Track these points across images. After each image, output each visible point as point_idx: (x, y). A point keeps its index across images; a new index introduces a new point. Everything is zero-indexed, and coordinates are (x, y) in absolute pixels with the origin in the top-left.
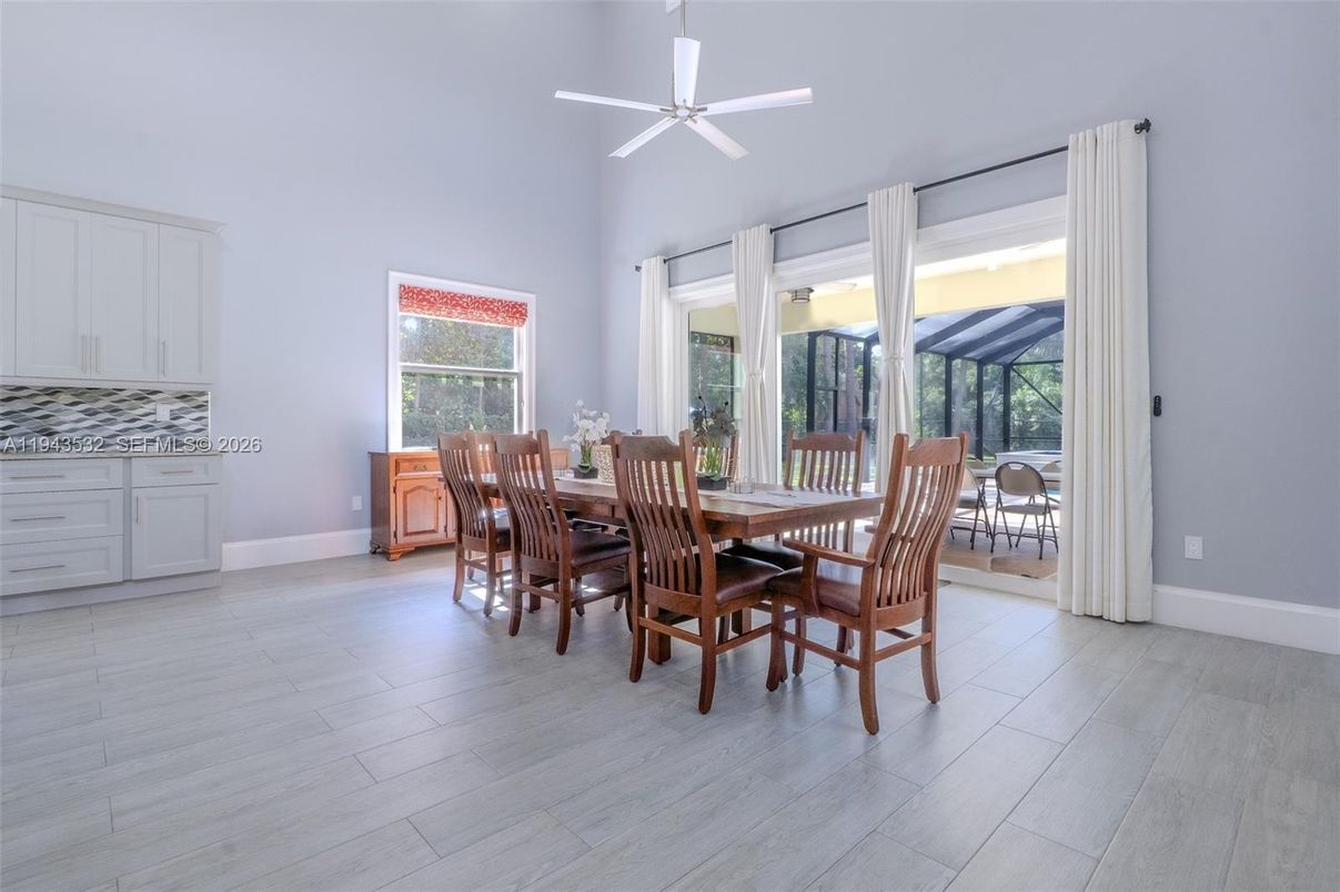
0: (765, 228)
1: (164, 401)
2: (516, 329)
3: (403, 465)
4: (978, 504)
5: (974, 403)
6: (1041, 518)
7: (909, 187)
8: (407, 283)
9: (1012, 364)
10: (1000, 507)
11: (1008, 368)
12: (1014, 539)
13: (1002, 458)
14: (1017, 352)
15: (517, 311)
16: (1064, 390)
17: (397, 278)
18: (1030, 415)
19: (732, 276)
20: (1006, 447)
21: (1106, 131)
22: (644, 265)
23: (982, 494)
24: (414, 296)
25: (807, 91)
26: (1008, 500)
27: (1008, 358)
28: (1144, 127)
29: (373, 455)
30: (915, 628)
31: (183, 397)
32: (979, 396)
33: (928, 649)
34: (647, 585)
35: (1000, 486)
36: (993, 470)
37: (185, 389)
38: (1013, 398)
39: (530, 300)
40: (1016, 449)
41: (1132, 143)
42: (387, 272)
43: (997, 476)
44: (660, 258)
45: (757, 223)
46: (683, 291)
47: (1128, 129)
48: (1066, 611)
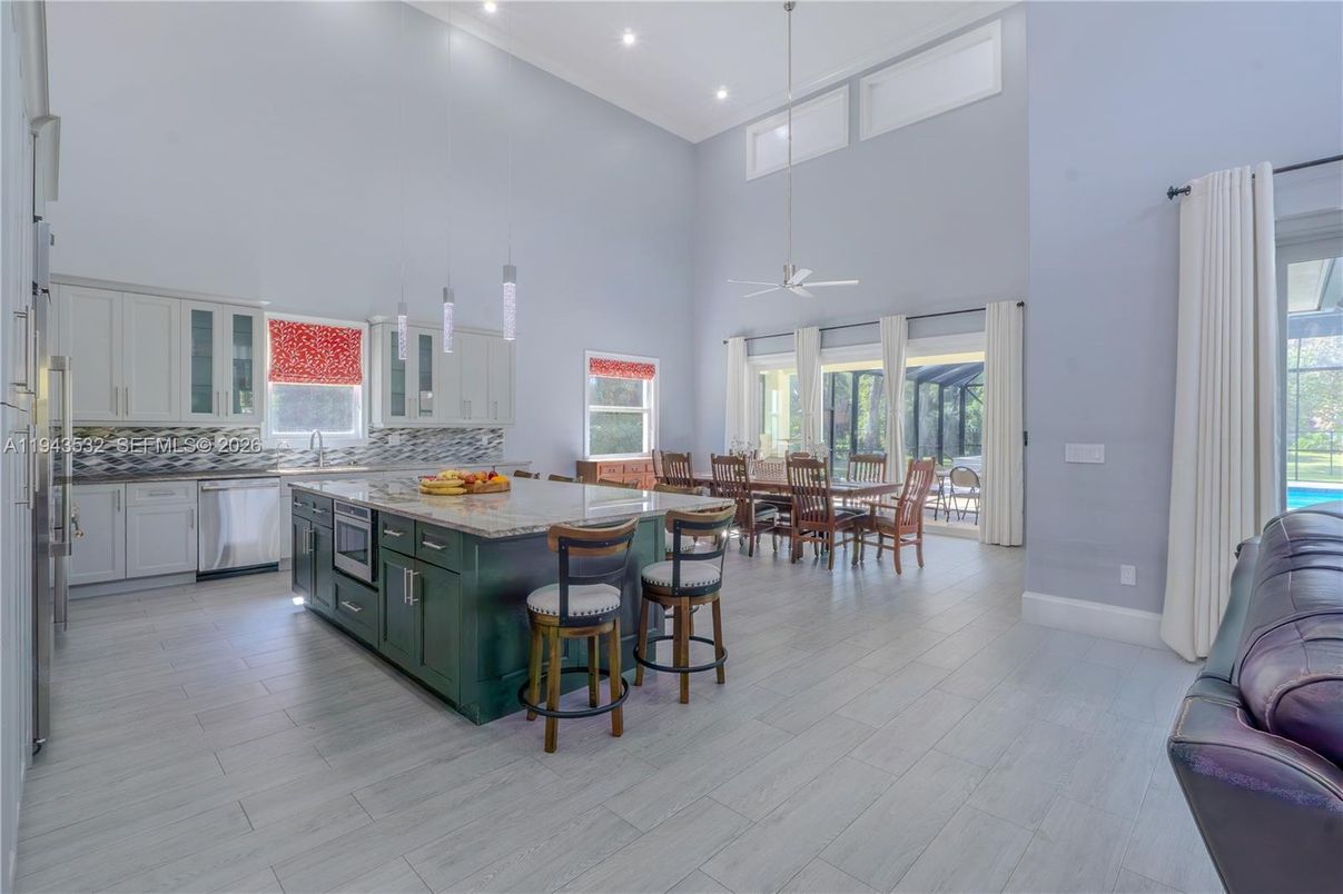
0: (816, 329)
1: (485, 434)
2: (645, 382)
3: (604, 470)
4: (940, 492)
5: (936, 413)
7: (904, 317)
8: (594, 357)
9: (967, 386)
10: (953, 495)
11: (964, 389)
12: (961, 514)
13: (959, 461)
14: (970, 376)
15: (648, 370)
17: (590, 354)
19: (794, 354)
20: (961, 453)
21: (1004, 305)
22: (731, 340)
23: (941, 487)
24: (598, 365)
25: (856, 282)
26: (959, 489)
27: (965, 380)
28: (1021, 304)
29: (578, 463)
30: (914, 537)
31: (493, 431)
32: (941, 408)
33: (919, 545)
34: (800, 521)
35: (953, 481)
36: (948, 472)
37: (494, 427)
38: (968, 408)
39: (655, 362)
40: (970, 455)
41: (1015, 311)
42: (584, 351)
43: (951, 475)
44: (742, 339)
45: (810, 325)
46: (757, 360)
47: (1014, 304)
48: (983, 543)
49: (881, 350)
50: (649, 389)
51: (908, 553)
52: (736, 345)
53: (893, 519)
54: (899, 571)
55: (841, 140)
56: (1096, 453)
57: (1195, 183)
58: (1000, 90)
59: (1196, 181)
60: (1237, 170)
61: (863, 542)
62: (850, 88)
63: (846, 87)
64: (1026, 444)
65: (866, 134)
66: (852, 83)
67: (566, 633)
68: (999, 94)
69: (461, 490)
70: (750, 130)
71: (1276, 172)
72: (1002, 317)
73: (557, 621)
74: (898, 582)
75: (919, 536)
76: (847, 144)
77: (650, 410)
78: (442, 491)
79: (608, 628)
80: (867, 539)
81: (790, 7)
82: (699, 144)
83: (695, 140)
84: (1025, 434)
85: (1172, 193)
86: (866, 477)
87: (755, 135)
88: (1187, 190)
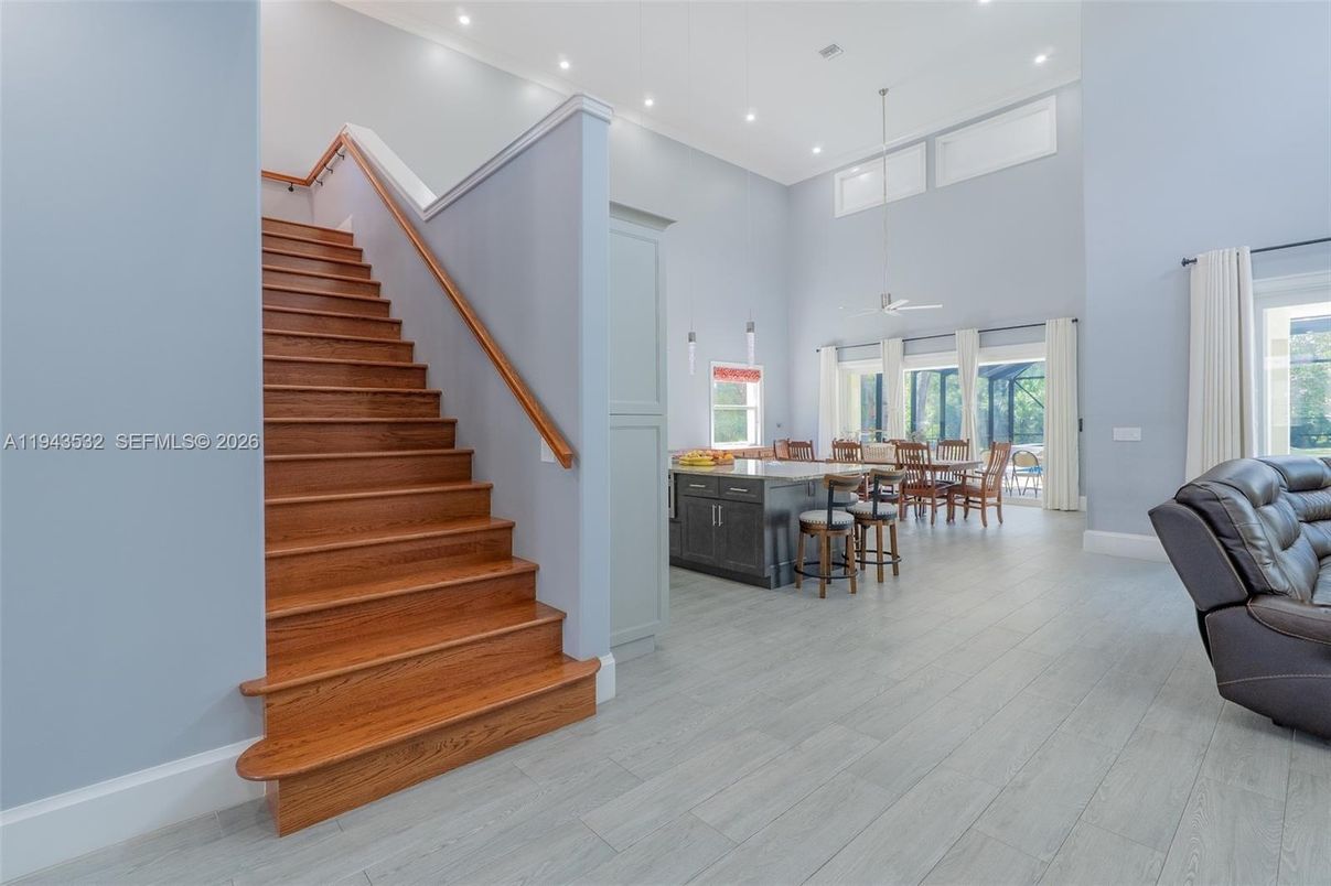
0: (899, 340)
2: (749, 385)
6: (1036, 479)
7: (976, 331)
8: (716, 366)
9: (1015, 379)
14: (1017, 372)
15: (755, 375)
16: (1044, 412)
17: (715, 363)
18: (1030, 414)
19: (881, 360)
21: (1061, 321)
22: (823, 349)
24: (720, 372)
27: (1012, 376)
28: (1075, 321)
33: (999, 507)
34: (906, 490)
38: (1015, 399)
39: (760, 368)
41: (1071, 327)
42: (711, 361)
44: (834, 347)
45: (895, 337)
46: (847, 365)
47: (1069, 321)
48: (1046, 509)
49: (957, 357)
50: (753, 392)
51: (991, 512)
52: (828, 354)
53: (980, 487)
54: (985, 525)
55: (920, 186)
56: (1135, 434)
57: (1200, 257)
58: (1055, 151)
59: (1201, 255)
60: (1227, 250)
61: (954, 504)
62: (927, 145)
63: (924, 143)
64: (1081, 430)
65: (940, 182)
66: (929, 141)
67: (830, 533)
68: (1055, 154)
69: (713, 463)
70: (837, 176)
71: (1252, 252)
72: (1059, 332)
73: (825, 527)
74: (984, 532)
75: (999, 500)
76: (925, 190)
77: (756, 408)
78: (702, 463)
79: (848, 532)
80: (956, 501)
81: (884, 92)
82: (791, 186)
83: (788, 184)
84: (1081, 421)
85: (1185, 263)
86: (952, 457)
87: (842, 180)
88: (1195, 261)
